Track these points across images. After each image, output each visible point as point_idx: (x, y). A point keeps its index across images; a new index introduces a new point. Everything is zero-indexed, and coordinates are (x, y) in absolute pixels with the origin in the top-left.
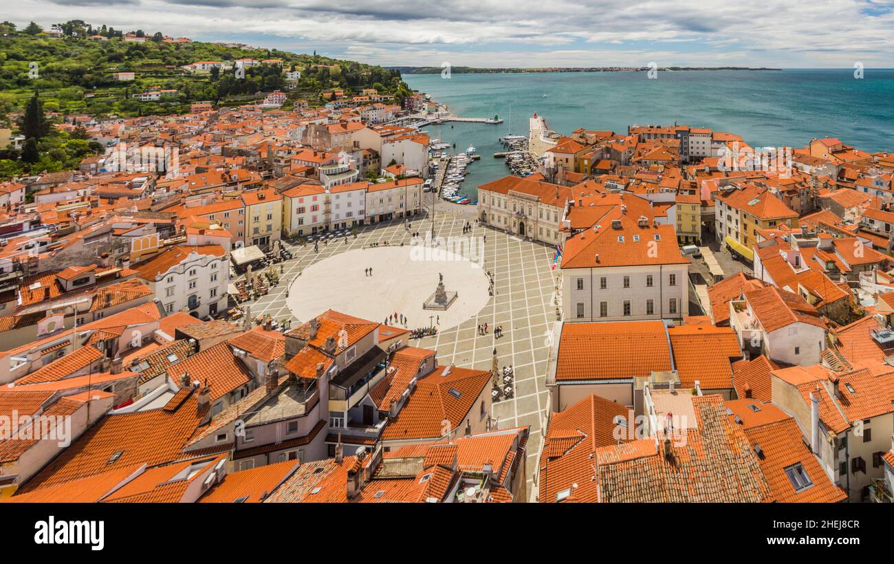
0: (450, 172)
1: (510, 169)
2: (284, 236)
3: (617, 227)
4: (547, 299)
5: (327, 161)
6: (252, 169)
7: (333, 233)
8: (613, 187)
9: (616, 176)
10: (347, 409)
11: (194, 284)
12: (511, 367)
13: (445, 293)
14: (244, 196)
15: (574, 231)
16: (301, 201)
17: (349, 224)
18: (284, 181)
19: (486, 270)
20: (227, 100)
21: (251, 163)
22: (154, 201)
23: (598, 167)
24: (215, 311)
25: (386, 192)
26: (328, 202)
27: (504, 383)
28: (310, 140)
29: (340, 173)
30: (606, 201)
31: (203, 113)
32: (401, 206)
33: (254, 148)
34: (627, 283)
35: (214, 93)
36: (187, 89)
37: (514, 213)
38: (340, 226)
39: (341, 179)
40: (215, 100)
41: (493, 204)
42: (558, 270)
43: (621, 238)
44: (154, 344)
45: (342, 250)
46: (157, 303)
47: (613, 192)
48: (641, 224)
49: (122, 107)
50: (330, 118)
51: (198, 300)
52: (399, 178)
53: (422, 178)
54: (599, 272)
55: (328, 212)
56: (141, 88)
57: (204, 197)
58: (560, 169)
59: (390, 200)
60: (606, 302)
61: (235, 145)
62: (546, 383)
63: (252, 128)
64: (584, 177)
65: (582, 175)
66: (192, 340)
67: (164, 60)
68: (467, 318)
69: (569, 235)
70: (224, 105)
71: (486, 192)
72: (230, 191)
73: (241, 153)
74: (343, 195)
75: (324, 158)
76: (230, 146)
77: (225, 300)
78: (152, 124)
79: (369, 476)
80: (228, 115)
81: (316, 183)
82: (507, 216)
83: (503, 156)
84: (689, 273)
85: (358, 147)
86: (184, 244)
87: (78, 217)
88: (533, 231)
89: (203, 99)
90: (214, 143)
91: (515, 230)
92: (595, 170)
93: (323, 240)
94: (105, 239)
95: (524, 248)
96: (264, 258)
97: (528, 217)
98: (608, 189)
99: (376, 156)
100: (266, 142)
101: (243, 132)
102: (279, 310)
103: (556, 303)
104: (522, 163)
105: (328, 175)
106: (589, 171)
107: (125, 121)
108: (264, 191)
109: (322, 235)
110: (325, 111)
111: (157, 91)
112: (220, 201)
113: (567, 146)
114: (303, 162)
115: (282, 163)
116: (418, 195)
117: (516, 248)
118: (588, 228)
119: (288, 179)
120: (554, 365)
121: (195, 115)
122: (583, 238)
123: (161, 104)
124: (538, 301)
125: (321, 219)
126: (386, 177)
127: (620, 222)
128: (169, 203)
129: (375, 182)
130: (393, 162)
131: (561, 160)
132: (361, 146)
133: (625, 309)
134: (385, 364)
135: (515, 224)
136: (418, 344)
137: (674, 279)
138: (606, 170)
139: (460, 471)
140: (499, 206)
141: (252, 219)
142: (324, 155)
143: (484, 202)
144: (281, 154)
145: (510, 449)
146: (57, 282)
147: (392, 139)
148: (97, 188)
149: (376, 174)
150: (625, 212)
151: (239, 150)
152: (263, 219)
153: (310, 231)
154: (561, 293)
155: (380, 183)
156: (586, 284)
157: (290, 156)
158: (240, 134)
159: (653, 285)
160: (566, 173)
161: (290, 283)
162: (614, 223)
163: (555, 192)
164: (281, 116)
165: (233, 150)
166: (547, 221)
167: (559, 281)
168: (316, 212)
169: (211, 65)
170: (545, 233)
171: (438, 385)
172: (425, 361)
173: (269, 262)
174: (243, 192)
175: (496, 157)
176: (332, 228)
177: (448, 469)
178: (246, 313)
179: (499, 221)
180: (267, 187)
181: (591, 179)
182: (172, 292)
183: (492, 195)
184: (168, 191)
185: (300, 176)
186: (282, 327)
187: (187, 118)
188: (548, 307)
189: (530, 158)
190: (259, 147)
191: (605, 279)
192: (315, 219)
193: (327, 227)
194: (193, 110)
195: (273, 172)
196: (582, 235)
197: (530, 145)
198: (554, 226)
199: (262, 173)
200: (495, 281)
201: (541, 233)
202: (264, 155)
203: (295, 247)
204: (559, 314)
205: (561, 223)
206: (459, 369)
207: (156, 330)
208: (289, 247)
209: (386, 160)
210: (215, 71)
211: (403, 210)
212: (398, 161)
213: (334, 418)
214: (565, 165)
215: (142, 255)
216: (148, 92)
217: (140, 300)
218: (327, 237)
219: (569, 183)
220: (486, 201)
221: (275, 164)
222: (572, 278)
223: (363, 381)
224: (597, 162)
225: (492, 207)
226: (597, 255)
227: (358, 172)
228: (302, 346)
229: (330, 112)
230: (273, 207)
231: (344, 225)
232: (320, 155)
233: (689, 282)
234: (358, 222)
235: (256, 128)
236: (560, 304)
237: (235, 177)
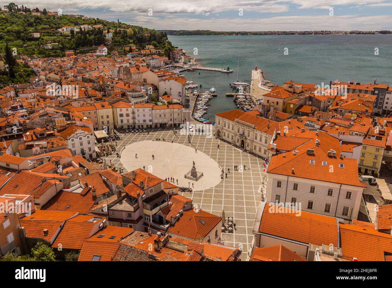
0: (198, 103)
1: (237, 105)
2: (115, 127)
3: (310, 154)
4: (256, 188)
5: (130, 89)
6: (96, 90)
7: (138, 130)
8: (311, 126)
9: (315, 119)
10: (151, 215)
11: (82, 144)
12: (232, 218)
13: (196, 172)
14: (95, 104)
15: (278, 152)
16: (121, 110)
17: (145, 126)
18: (112, 99)
19: (219, 164)
20: (80, 50)
21: (96, 87)
22: (60, 102)
23: (301, 110)
24: (92, 158)
25: (162, 111)
26: (133, 113)
27: (228, 225)
28: (122, 76)
29: (138, 97)
30: (305, 135)
31: (71, 57)
32: (171, 120)
33: (96, 78)
34: (312, 190)
35: (74, 46)
36: (62, 43)
37: (238, 134)
38: (141, 127)
39: (139, 100)
40: (75, 49)
41: (225, 126)
42: (265, 173)
43: (312, 161)
44: (72, 167)
45: (143, 139)
46: (70, 149)
47: (310, 130)
48: (330, 155)
49: (38, 52)
50: (130, 63)
51: (84, 152)
52: (170, 103)
53: (182, 105)
54: (293, 180)
55: (134, 118)
56: (43, 42)
57: (79, 103)
58: (272, 108)
59: (165, 116)
60: (296, 199)
61: (87, 76)
62: (253, 232)
63: (93, 67)
64: (290, 116)
65: (287, 115)
66: (86, 169)
67: (50, 25)
68: (208, 188)
69: (275, 153)
70: (79, 53)
71: (221, 118)
72: (89, 101)
73: (91, 81)
74: (141, 110)
75: (129, 87)
76: (85, 76)
77: (95, 154)
78: (52, 62)
79: (163, 245)
80: (82, 58)
81: (127, 101)
82: (233, 135)
83: (232, 96)
84: (363, 193)
85: (146, 82)
86: (75, 124)
87: (34, 105)
88: (250, 146)
89: (70, 49)
90: (78, 74)
91: (238, 144)
92: (298, 112)
93: (133, 133)
94: (46, 117)
95: (243, 156)
96: (108, 137)
97: (248, 138)
98: (306, 127)
99: (156, 89)
100: (101, 75)
101: (90, 69)
102: (117, 163)
103: (262, 191)
104: (245, 101)
105: (132, 97)
106: (293, 112)
107: (41, 59)
108: (104, 103)
109: (133, 130)
110: (127, 58)
111: (50, 43)
112: (86, 105)
113: (279, 93)
114: (120, 89)
115: (110, 88)
116: (180, 114)
117: (239, 155)
118: (289, 151)
119: (113, 98)
120: (258, 224)
121: (67, 58)
122: (284, 157)
123: (53, 51)
124: (251, 188)
125: (131, 121)
126: (162, 102)
127: (313, 151)
128: (66, 104)
129: (156, 104)
130: (166, 94)
131: (273, 103)
132: (148, 82)
133: (309, 205)
134: (167, 199)
135: (238, 140)
136: (183, 194)
137: (350, 195)
138: (307, 113)
139: (205, 257)
140: (229, 128)
141: (100, 117)
142: (129, 85)
143: (219, 124)
144: (109, 83)
145: (231, 256)
146: (34, 133)
147: (164, 79)
148: (38, 93)
149: (157, 100)
150: (318, 144)
151: (90, 79)
152: (105, 117)
153: (127, 127)
154: (265, 186)
155: (159, 105)
156: (283, 185)
157: (113, 84)
158: (89, 70)
159: (333, 195)
160: (276, 112)
161: (121, 152)
162: (308, 151)
163: (267, 124)
164: (106, 60)
165: (87, 79)
166: (260, 142)
167: (265, 180)
168: (128, 117)
169: (70, 29)
170: (258, 149)
171: (193, 216)
172: (187, 203)
173: (110, 140)
174: (94, 102)
175: (228, 96)
176: (137, 127)
177: (199, 254)
178: (104, 161)
179: (228, 137)
180: (104, 101)
181: (294, 118)
182: (74, 146)
183: (224, 120)
184: (64, 98)
185: (119, 97)
186: (119, 171)
187: (65, 59)
188: (256, 193)
189: (250, 98)
190: (98, 78)
191: (297, 185)
192: (128, 121)
193: (134, 126)
194: (66, 55)
195: (106, 93)
196: (284, 155)
197: (251, 90)
198: (264, 146)
199: (101, 93)
200: (224, 171)
201: (255, 149)
202: (101, 83)
203: (121, 134)
204: (263, 198)
205: (270, 145)
206: (204, 212)
207: (72, 161)
208: (118, 134)
209: (161, 92)
210: (72, 32)
211: (172, 122)
212: (168, 92)
213: (146, 217)
214: (276, 106)
215: (61, 127)
216: (47, 44)
217: (64, 147)
218: (135, 131)
219: (277, 119)
220: (220, 124)
221: (106, 88)
222: (274, 179)
223: (158, 204)
224: (301, 106)
225: (224, 128)
226: (293, 169)
227: (147, 97)
228: (130, 182)
229: (130, 59)
230: (108, 111)
231: (142, 126)
232: (127, 85)
233: (362, 200)
234: (149, 126)
235: (95, 67)
236: (265, 192)
237: (90, 94)
